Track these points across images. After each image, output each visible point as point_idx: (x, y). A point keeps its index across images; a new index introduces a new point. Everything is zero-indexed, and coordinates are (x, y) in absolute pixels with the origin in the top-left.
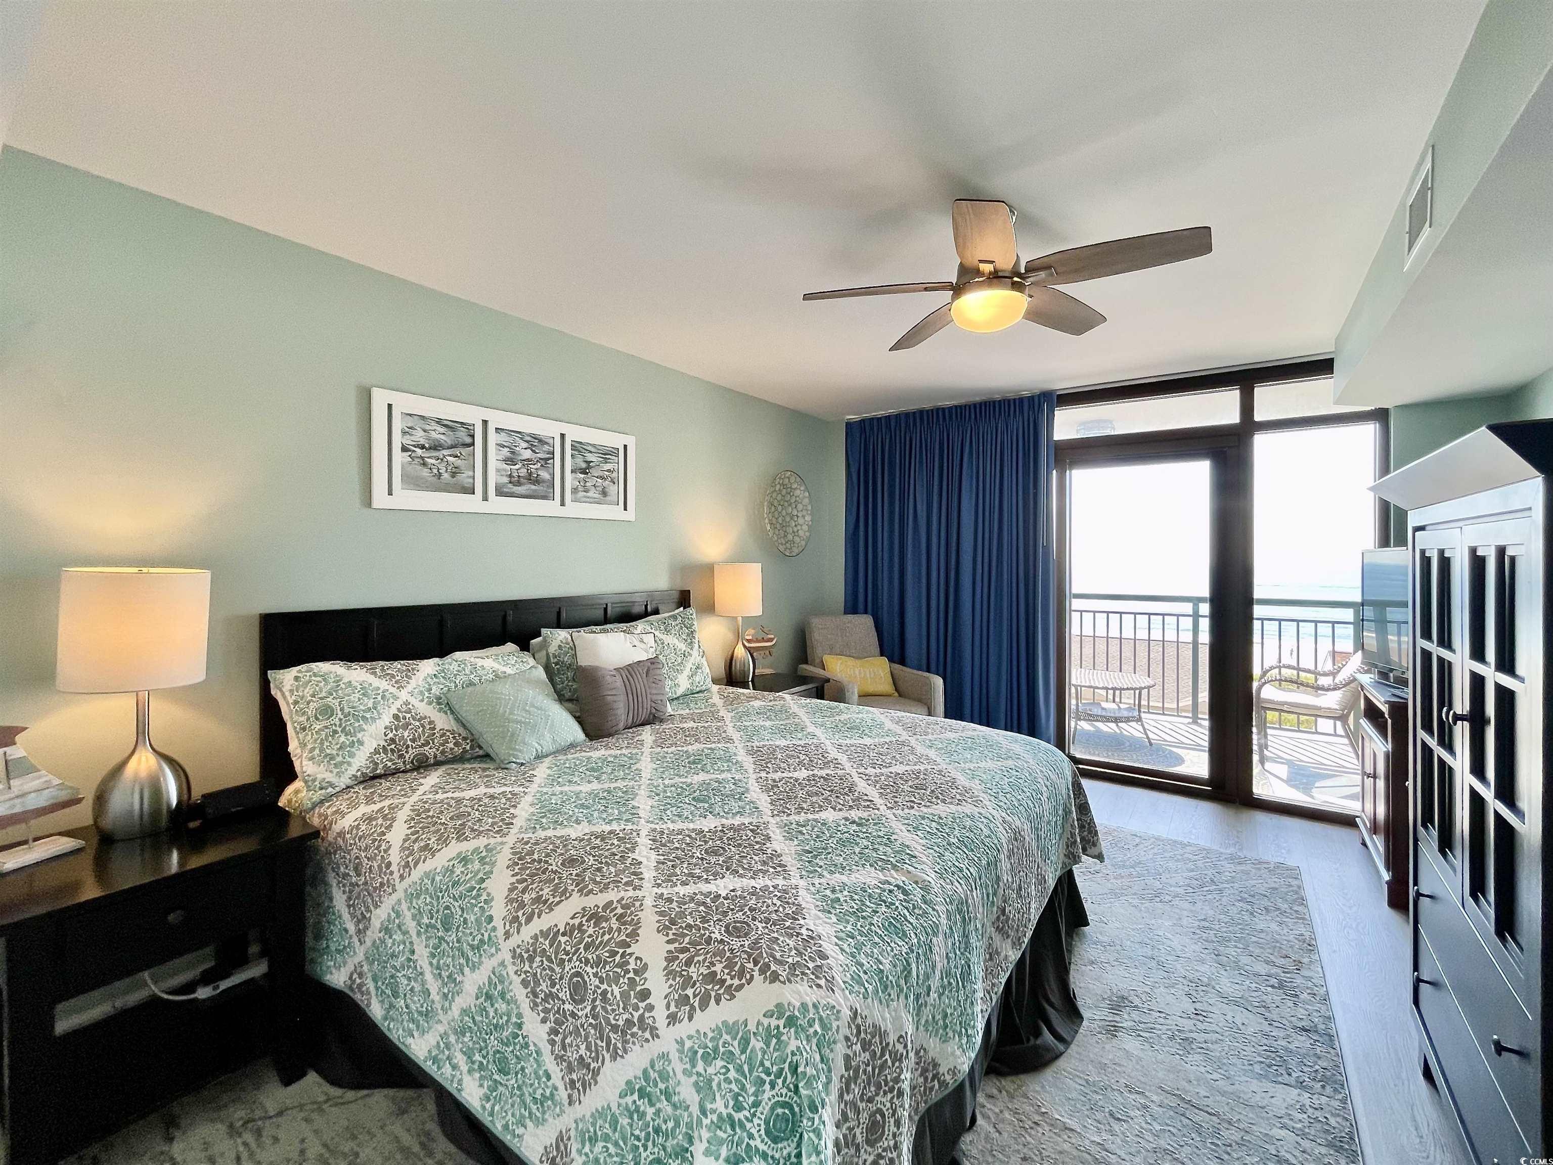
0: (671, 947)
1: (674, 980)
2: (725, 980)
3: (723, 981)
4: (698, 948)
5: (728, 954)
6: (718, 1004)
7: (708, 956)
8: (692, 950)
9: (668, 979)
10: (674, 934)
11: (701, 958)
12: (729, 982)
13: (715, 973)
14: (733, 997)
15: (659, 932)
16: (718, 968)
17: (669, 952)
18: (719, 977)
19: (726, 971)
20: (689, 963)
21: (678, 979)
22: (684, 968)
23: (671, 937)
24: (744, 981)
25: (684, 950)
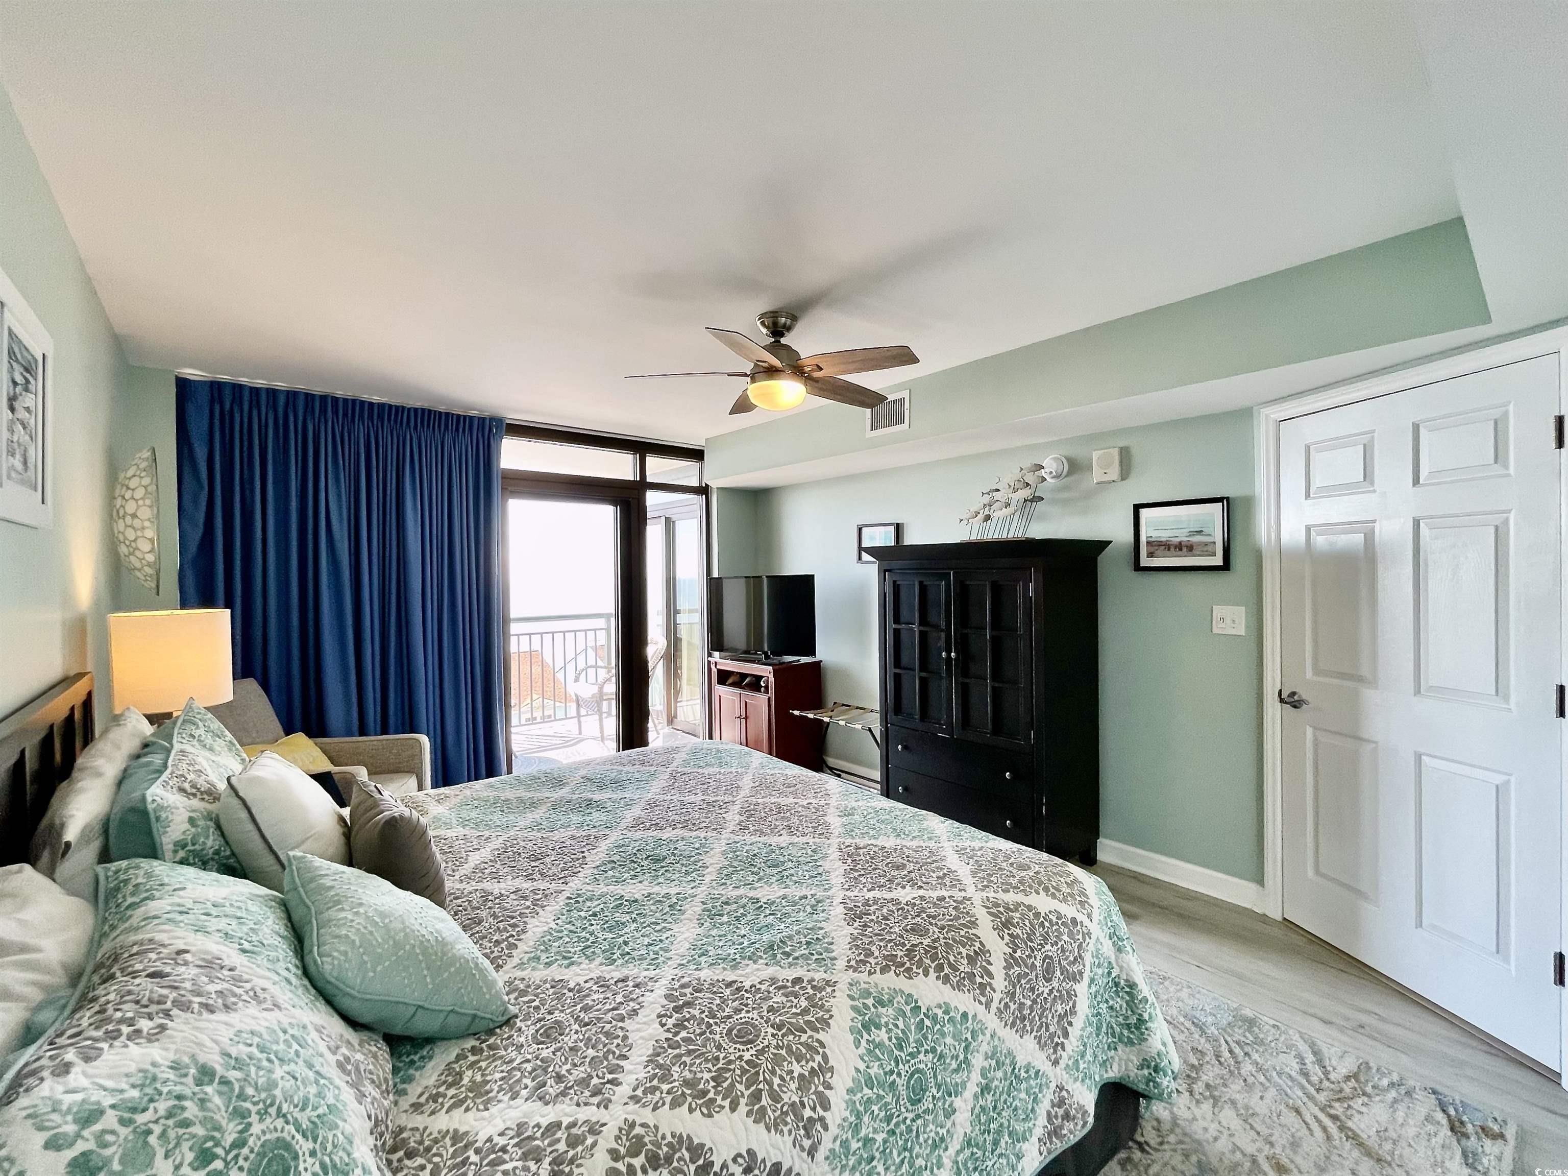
0: (743, 1108)
1: (786, 1124)
2: (812, 1068)
3: (813, 1071)
4: (761, 1078)
5: (783, 1052)
6: (831, 1088)
7: (779, 1072)
8: (761, 1086)
9: (782, 1131)
10: (723, 1099)
11: (777, 1081)
12: (815, 1066)
13: (801, 1076)
14: (831, 1069)
15: (710, 1116)
16: (797, 1069)
17: (749, 1114)
18: (807, 1074)
19: (803, 1063)
20: (775, 1098)
21: (788, 1119)
22: (779, 1106)
23: (726, 1103)
24: (821, 1051)
25: (756, 1097)
